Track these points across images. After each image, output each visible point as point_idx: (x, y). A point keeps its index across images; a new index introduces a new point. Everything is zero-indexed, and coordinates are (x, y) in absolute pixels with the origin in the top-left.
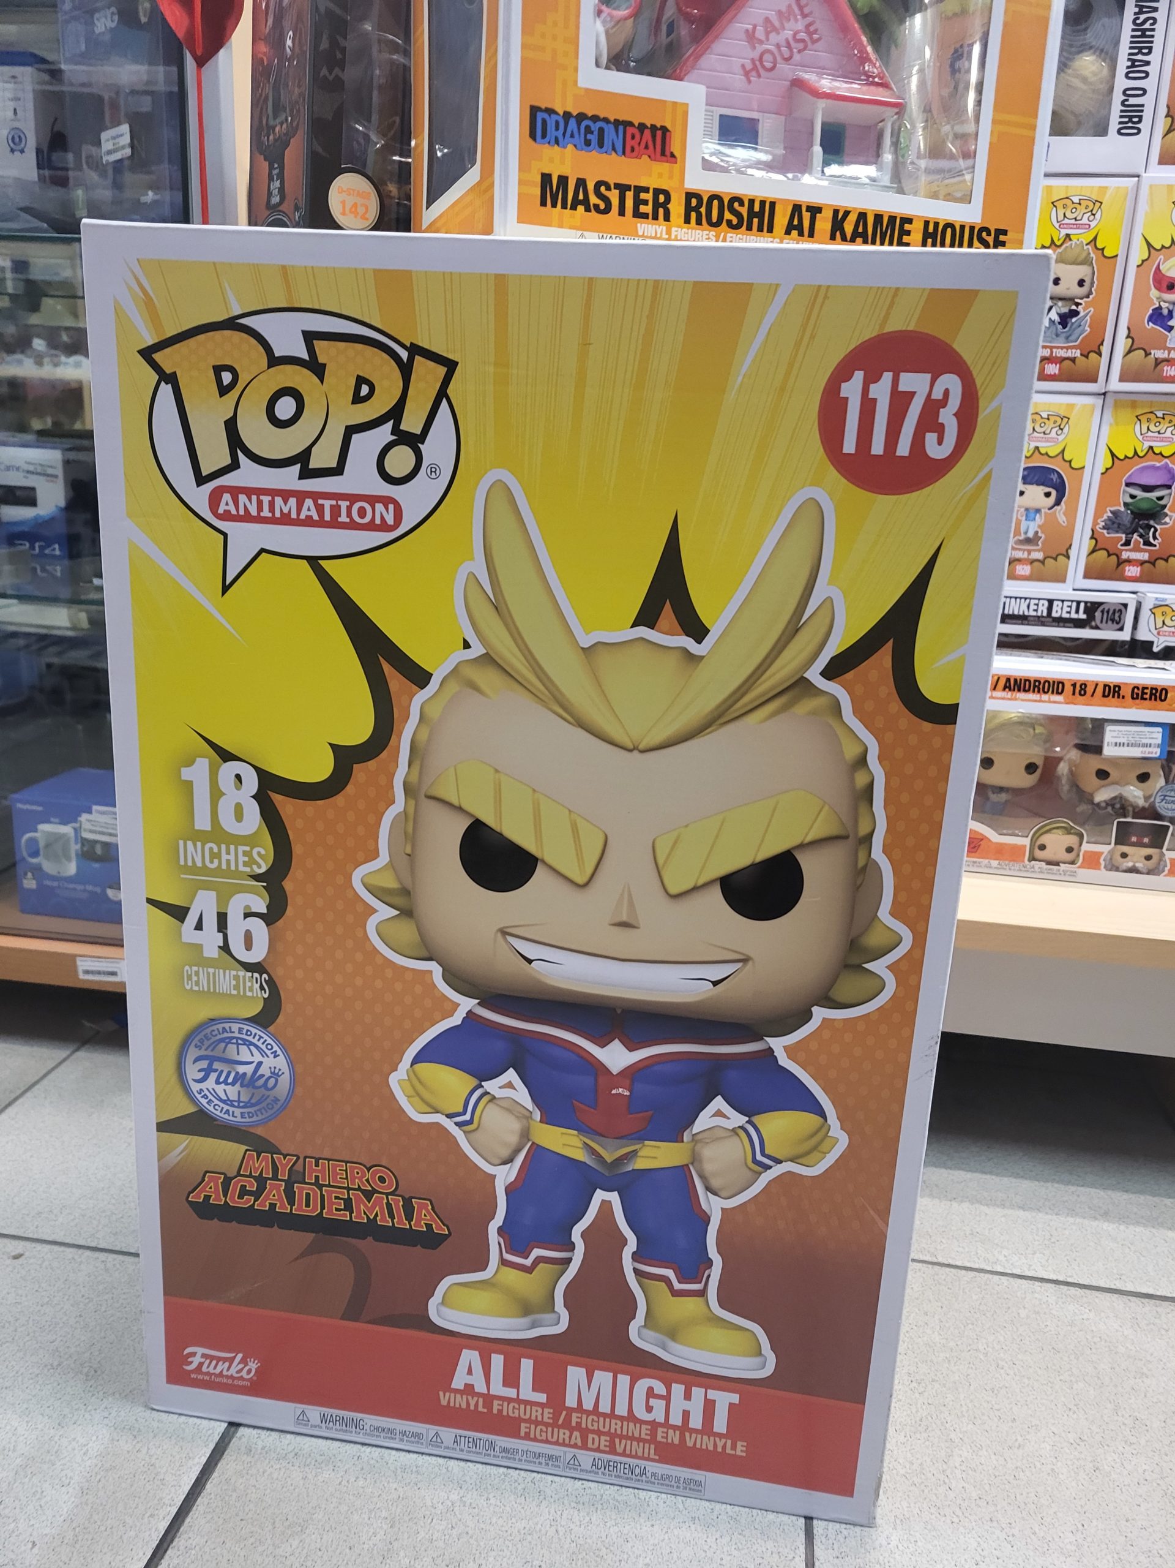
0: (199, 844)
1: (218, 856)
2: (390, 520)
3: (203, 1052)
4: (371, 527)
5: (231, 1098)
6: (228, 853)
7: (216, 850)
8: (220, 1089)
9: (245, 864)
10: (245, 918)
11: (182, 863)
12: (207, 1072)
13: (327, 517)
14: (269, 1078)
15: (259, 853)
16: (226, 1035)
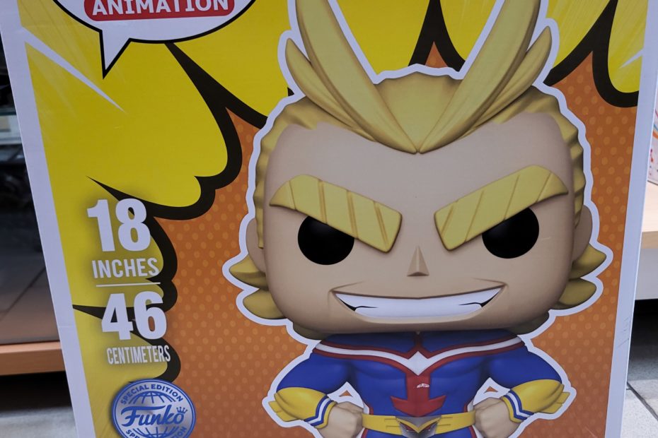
0: (107, 262)
1: (123, 268)
2: (225, 6)
3: (127, 405)
4: (211, 13)
5: (151, 433)
6: (130, 265)
7: (120, 264)
8: (143, 428)
9: (143, 271)
10: (147, 309)
11: (96, 276)
12: (132, 418)
13: (177, 9)
14: (178, 414)
15: (152, 262)
16: (143, 391)
